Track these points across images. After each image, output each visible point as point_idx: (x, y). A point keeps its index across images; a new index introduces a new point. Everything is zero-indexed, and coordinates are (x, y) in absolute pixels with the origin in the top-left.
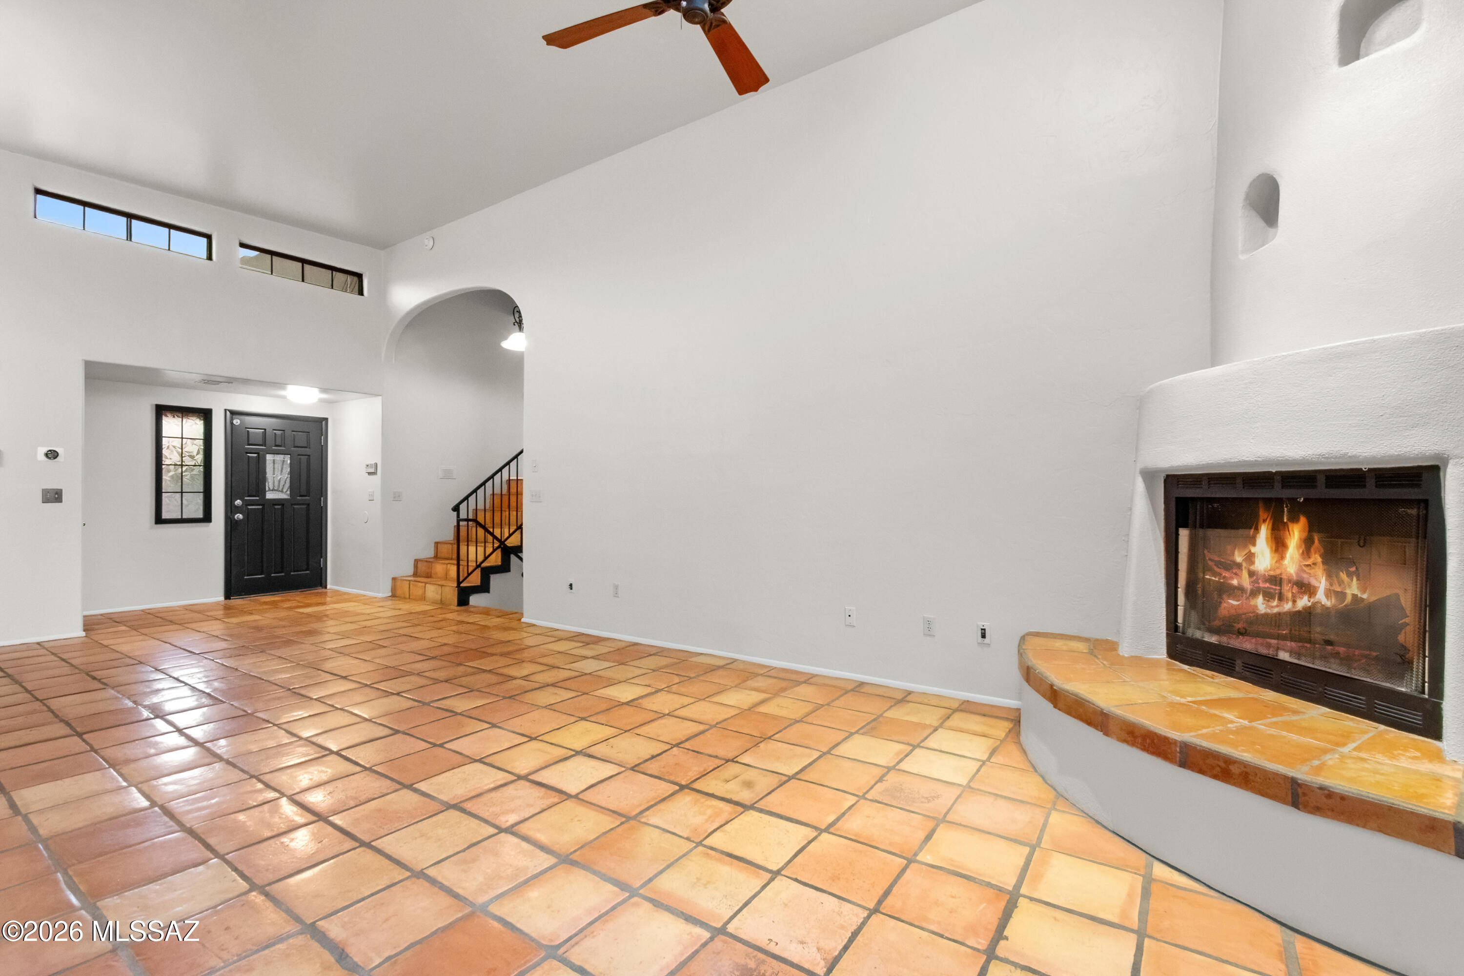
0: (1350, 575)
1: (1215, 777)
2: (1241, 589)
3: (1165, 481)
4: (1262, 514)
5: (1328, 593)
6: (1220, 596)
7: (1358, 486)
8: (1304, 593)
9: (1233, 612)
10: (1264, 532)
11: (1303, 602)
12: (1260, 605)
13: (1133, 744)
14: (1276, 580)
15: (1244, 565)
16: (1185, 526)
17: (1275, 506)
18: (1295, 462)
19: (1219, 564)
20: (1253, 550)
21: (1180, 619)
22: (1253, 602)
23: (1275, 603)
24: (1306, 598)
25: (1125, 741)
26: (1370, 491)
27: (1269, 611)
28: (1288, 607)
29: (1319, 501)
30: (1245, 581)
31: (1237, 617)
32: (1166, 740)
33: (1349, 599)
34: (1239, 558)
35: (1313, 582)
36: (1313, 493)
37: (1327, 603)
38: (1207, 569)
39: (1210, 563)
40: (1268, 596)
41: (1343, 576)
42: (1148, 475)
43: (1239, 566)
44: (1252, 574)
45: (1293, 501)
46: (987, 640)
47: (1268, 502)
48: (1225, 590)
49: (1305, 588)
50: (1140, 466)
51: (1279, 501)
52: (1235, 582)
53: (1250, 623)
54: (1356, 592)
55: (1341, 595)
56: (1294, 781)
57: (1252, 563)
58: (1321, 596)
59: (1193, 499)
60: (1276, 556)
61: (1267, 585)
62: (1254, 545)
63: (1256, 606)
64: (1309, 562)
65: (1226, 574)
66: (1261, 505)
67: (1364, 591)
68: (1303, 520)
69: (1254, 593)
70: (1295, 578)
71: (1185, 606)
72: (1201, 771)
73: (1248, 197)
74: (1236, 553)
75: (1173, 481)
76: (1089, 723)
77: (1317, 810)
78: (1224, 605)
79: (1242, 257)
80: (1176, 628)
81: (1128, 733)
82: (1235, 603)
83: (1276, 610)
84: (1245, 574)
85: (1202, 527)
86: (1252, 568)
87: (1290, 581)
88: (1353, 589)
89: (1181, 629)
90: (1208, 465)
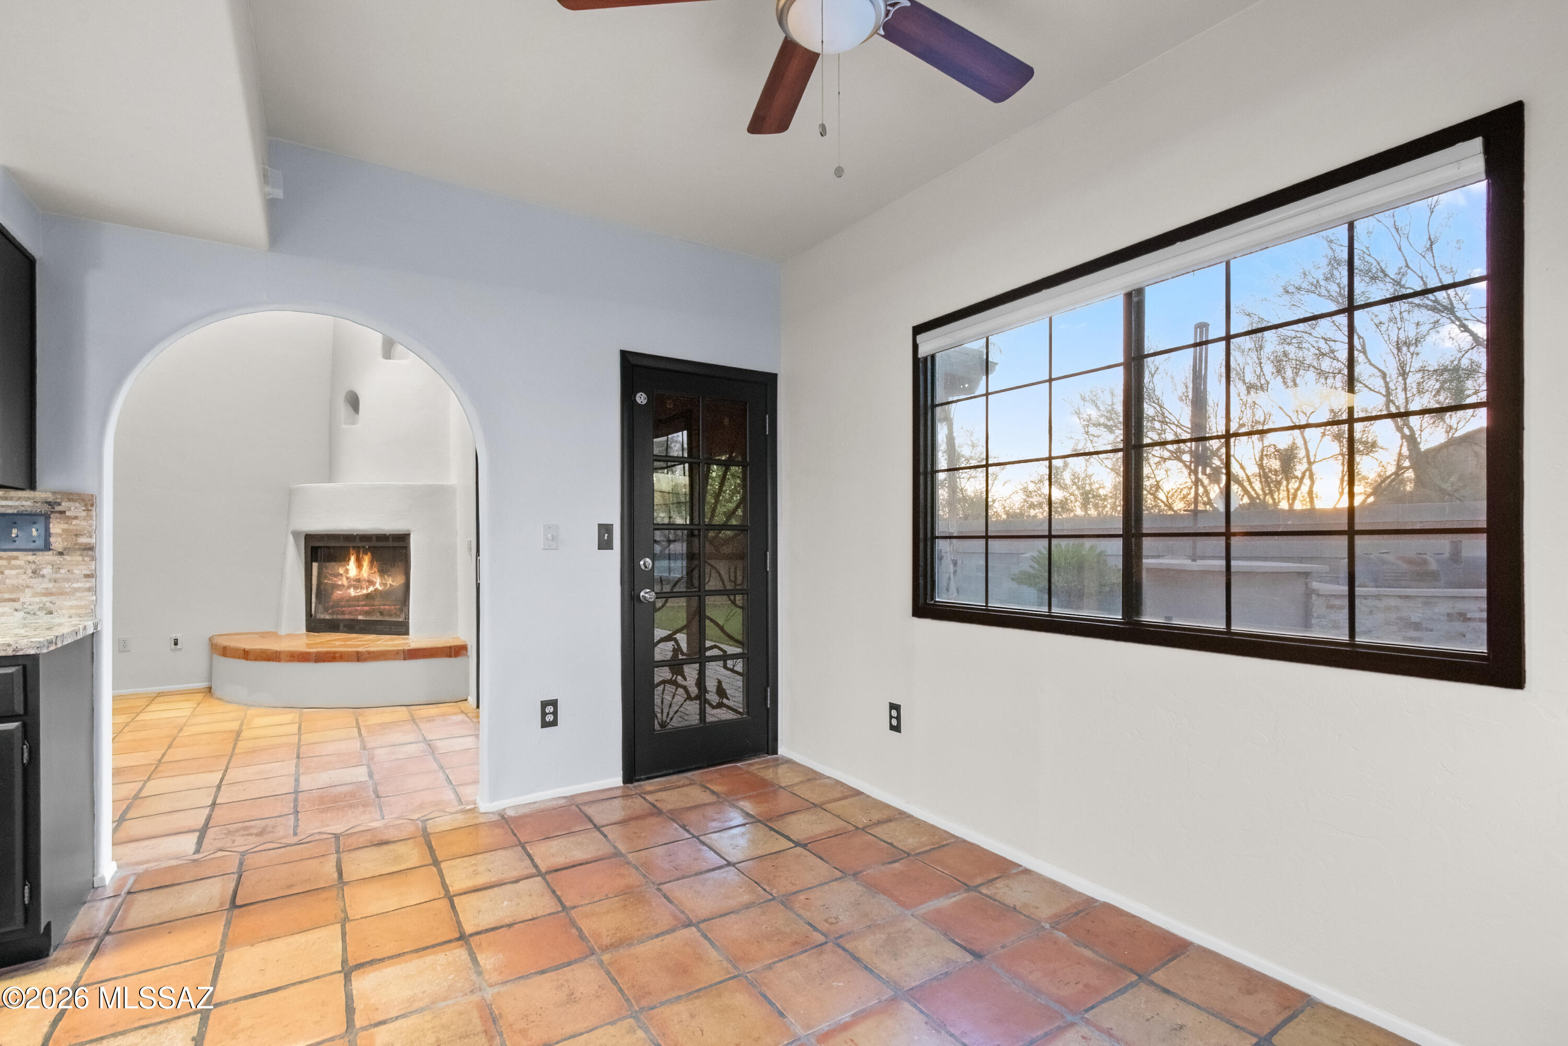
0: (388, 576)
1: (330, 661)
2: (343, 585)
3: (305, 538)
4: (352, 551)
5: (381, 584)
6: (332, 590)
7: (386, 541)
8: (371, 585)
9: (339, 597)
10: (353, 558)
11: (371, 589)
12: (352, 592)
13: (293, 661)
14: (358, 580)
15: (344, 574)
16: (316, 561)
17: (357, 549)
18: (363, 531)
19: (331, 575)
20: (348, 567)
21: (313, 610)
22: (348, 591)
23: (359, 591)
24: (372, 587)
25: (290, 661)
26: (391, 544)
27: (356, 594)
28: (365, 592)
29: (375, 547)
30: (345, 582)
31: (341, 599)
32: (309, 653)
33: (388, 585)
34: (341, 571)
35: (374, 580)
36: (372, 544)
37: (380, 588)
38: (326, 577)
39: (327, 575)
40: (356, 588)
41: (386, 576)
42: (296, 534)
43: (341, 575)
44: (347, 578)
45: (364, 547)
46: (178, 647)
47: (354, 548)
48: (336, 587)
49: (371, 583)
50: (291, 529)
51: (359, 547)
52: (340, 583)
53: (348, 601)
54: (391, 583)
55: (385, 585)
56: (358, 652)
57: (348, 573)
58: (378, 586)
59: (320, 547)
60: (358, 570)
61: (355, 583)
62: (348, 565)
63: (350, 593)
64: (373, 571)
65: (335, 579)
66: (351, 549)
67: (393, 582)
68: (369, 554)
69: (349, 587)
70: (367, 579)
71: (316, 603)
72: (324, 661)
73: (346, 397)
74: (340, 569)
75: (309, 537)
76: (269, 660)
77: (365, 660)
78: (335, 594)
79: (344, 426)
80: (311, 615)
81: (291, 657)
82: (340, 592)
83: (359, 594)
84: (344, 579)
85: (324, 561)
86: (348, 576)
87: (365, 580)
88: (390, 581)
89: (313, 616)
90: (327, 531)
